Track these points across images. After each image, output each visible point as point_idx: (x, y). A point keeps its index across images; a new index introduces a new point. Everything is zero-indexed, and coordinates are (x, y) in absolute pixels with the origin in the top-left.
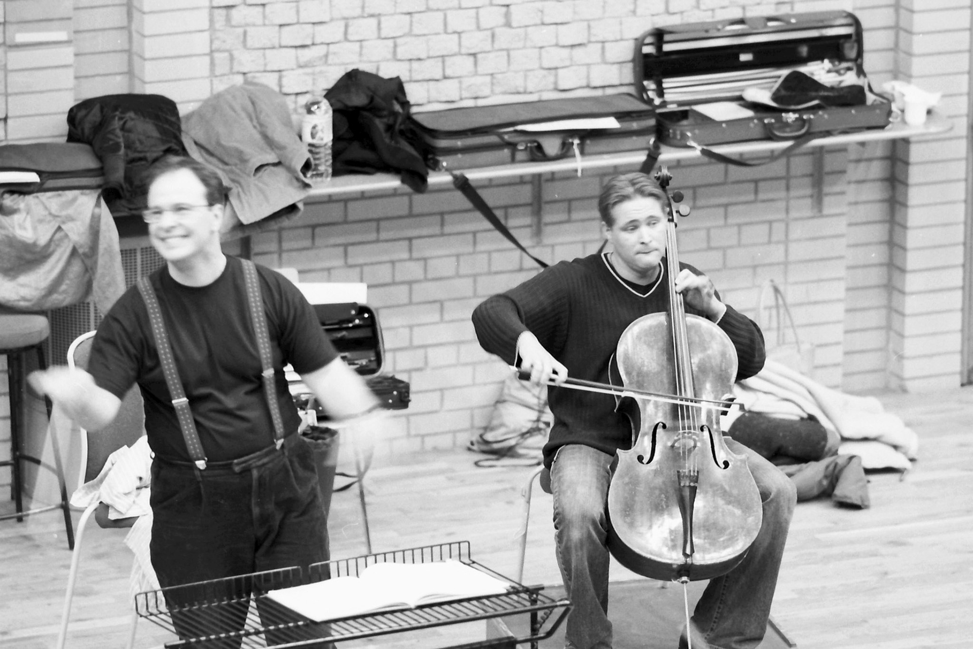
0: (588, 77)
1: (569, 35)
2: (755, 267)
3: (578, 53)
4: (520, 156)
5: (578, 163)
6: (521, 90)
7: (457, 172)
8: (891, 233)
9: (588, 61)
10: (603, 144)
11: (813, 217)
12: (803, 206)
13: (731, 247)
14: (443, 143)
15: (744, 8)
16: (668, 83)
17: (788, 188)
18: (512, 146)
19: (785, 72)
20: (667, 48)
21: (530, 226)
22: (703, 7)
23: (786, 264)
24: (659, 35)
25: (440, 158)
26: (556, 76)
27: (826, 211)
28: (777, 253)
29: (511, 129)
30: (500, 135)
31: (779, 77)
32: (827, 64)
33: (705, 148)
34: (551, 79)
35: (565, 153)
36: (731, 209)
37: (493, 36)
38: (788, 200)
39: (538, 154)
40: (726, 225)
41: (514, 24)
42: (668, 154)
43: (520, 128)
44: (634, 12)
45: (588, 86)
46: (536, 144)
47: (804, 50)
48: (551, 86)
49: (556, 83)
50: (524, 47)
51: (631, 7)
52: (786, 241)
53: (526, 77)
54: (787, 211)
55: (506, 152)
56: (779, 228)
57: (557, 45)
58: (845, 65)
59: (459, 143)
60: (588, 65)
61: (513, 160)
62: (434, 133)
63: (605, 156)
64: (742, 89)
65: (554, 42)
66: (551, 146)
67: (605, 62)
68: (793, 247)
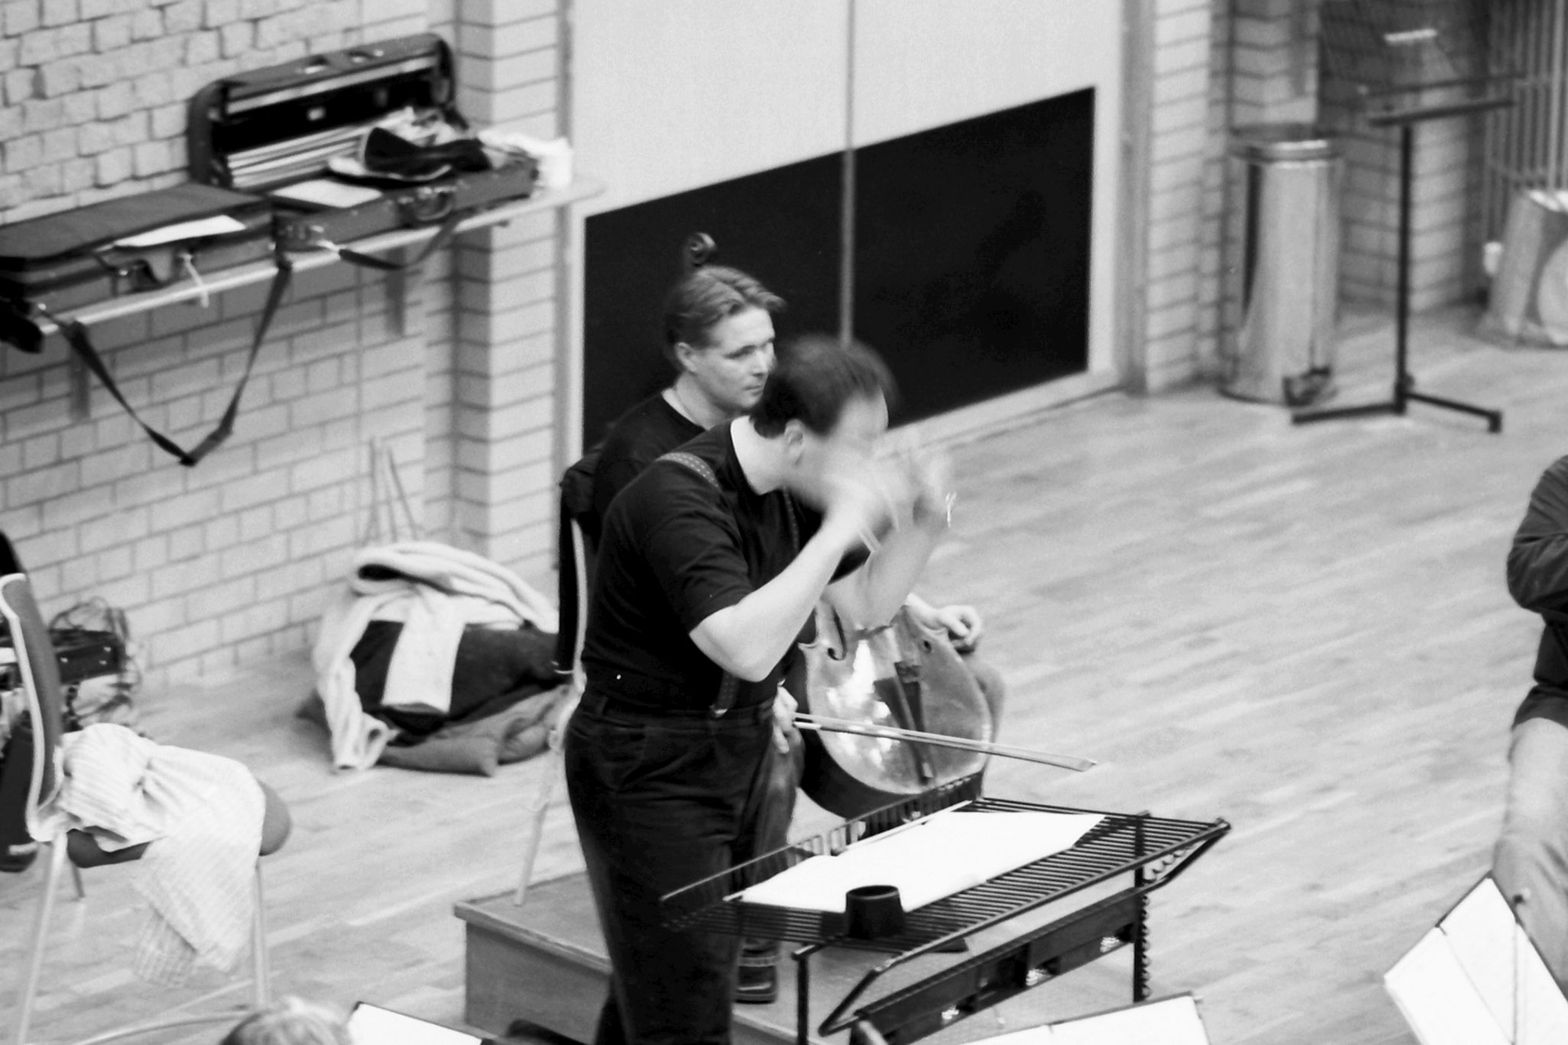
0: (134, 165)
1: (112, 102)
2: (322, 425)
3: (122, 131)
4: (123, 285)
5: (201, 287)
6: (56, 191)
7: (64, 317)
8: (455, 356)
9: (130, 139)
10: (218, 256)
11: (386, 343)
12: (375, 329)
13: (296, 398)
14: (34, 277)
15: (307, 42)
16: (236, 161)
17: (359, 303)
18: (112, 271)
19: (364, 131)
20: (234, 108)
21: (68, 395)
22: (262, 45)
23: (358, 415)
24: (224, 90)
25: (31, 300)
26: (96, 167)
27: (410, 329)
28: (346, 401)
29: (107, 247)
30: (98, 257)
31: (358, 138)
32: (408, 114)
33: (344, 247)
34: (89, 172)
35: (178, 276)
36: (297, 341)
37: (24, 113)
38: (359, 319)
39: (146, 280)
40: (291, 367)
41: (49, 92)
42: (301, 263)
43: (122, 242)
44: (183, 62)
45: (135, 178)
46: (142, 266)
47: (382, 96)
48: (90, 182)
49: (96, 177)
50: (57, 128)
51: (179, 53)
52: (357, 383)
53: (62, 172)
54: (359, 336)
55: (105, 282)
56: (349, 360)
57: (99, 120)
58: (429, 113)
59: (52, 274)
60: (132, 146)
61: (115, 294)
62: (20, 264)
63: (225, 274)
64: (323, 161)
65: (92, 114)
66: (161, 266)
67: (152, 138)
68: (367, 387)
